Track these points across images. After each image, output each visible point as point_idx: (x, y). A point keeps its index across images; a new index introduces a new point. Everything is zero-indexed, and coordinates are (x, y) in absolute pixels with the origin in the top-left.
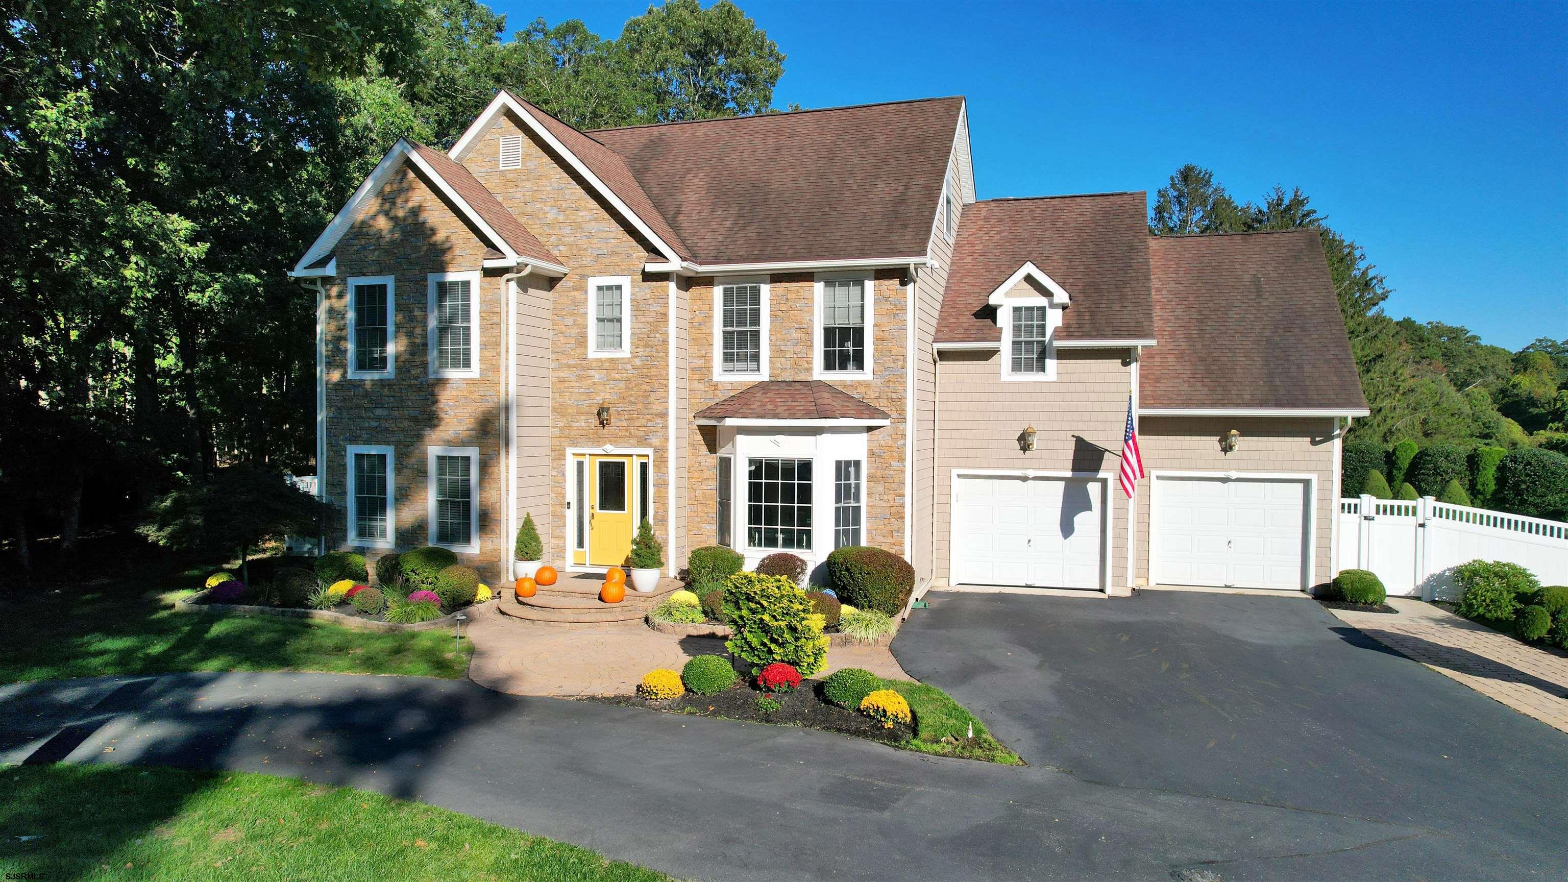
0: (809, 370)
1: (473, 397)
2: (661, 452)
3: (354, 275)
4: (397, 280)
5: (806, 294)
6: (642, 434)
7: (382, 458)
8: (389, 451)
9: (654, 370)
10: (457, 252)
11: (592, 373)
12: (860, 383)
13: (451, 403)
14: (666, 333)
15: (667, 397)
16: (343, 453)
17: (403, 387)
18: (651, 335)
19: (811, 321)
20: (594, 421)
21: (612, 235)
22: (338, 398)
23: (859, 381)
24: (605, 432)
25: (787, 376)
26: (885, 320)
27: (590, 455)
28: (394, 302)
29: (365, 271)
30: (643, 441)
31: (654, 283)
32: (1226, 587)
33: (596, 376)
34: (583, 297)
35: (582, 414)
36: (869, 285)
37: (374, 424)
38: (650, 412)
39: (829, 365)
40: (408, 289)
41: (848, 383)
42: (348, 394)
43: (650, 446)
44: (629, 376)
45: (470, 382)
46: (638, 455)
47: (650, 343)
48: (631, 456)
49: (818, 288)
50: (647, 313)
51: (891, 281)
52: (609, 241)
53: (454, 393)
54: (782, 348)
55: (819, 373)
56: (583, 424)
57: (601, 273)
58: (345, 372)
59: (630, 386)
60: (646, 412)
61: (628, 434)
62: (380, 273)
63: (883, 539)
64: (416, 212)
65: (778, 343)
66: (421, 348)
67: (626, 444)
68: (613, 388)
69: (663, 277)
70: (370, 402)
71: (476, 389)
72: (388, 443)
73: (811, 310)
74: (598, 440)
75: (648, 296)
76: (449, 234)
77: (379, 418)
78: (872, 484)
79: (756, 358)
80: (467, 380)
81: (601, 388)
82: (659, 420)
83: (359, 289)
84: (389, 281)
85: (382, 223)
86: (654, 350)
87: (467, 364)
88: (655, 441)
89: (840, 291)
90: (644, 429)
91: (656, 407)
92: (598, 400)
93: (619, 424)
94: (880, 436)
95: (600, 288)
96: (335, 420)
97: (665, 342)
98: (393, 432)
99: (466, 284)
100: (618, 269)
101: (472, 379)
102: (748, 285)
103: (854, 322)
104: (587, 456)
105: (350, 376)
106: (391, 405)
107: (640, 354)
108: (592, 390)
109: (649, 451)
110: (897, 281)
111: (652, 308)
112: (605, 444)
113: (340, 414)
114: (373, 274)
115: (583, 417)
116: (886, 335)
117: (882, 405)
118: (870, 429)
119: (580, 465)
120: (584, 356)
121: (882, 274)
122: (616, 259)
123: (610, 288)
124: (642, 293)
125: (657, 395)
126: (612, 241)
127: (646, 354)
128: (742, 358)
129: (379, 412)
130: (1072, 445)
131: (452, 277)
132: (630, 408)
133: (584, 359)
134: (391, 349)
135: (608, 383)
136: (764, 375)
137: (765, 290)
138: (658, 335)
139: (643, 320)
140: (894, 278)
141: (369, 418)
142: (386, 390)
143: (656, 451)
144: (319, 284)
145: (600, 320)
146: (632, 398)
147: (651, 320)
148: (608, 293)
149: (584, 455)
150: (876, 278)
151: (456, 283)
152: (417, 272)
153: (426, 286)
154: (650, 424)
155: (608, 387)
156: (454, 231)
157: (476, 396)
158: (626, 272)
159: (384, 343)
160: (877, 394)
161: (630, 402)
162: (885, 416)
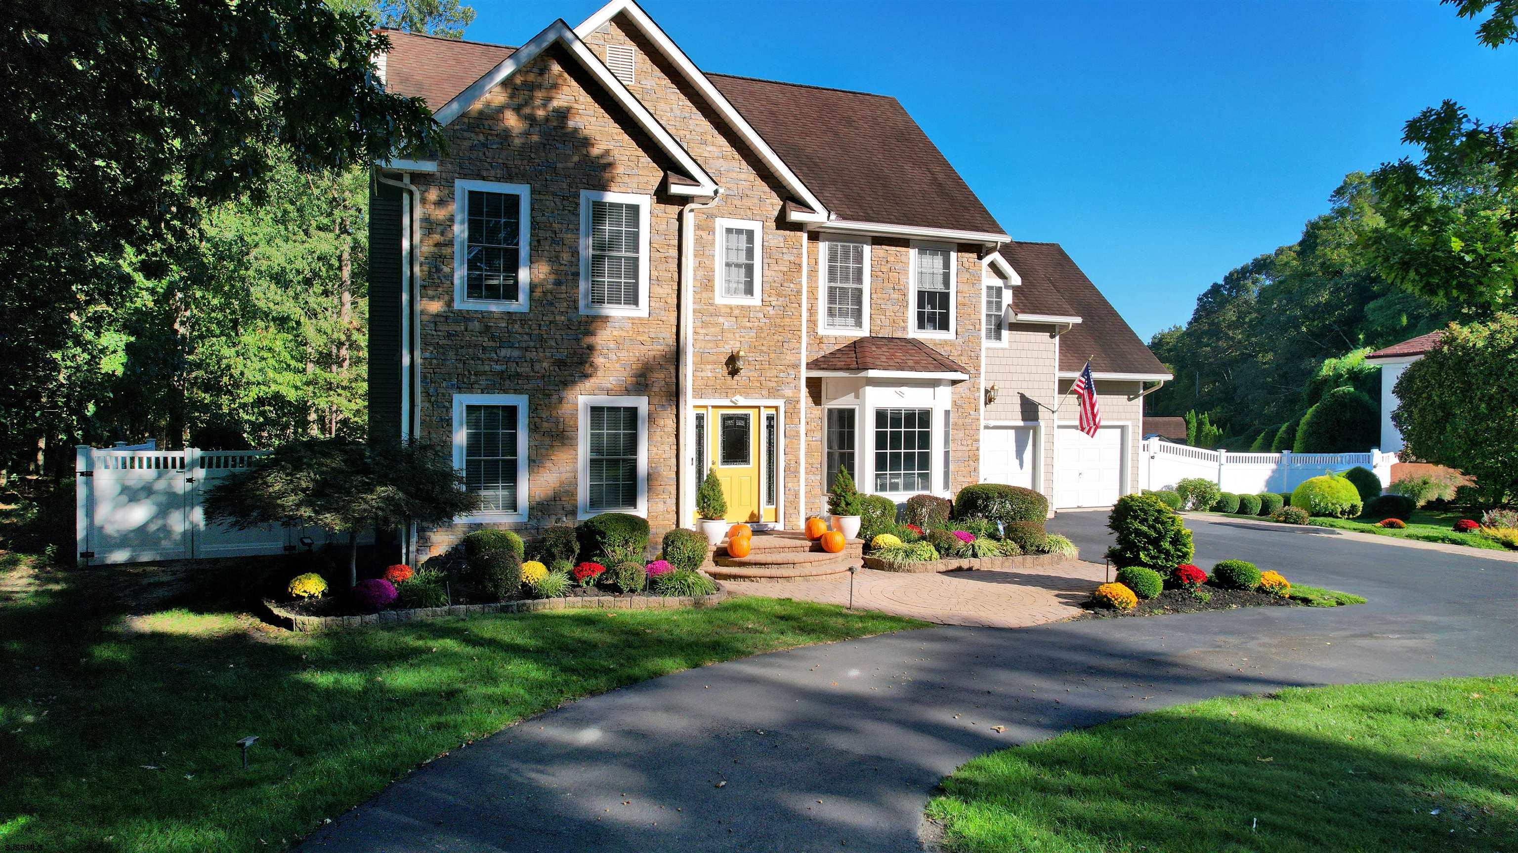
0: (905, 329)
1: (641, 338)
2: (792, 403)
3: (464, 176)
4: (533, 192)
5: (903, 259)
6: (774, 384)
7: (511, 412)
8: (521, 402)
9: (788, 320)
10: (620, 170)
11: (721, 320)
12: (946, 342)
13: (612, 345)
14: (800, 283)
15: (799, 348)
16: (447, 404)
17: (542, 323)
18: (786, 284)
19: (907, 283)
20: (723, 371)
21: (743, 176)
22: (440, 333)
23: (945, 341)
24: (734, 382)
25: (885, 333)
26: (966, 288)
27: (713, 407)
28: (529, 218)
29: (485, 174)
30: (773, 393)
31: (788, 232)
32: (1079, 507)
33: (727, 323)
34: (710, 237)
35: (708, 363)
36: (953, 255)
37: (498, 368)
38: (783, 362)
39: (921, 325)
40: (553, 204)
41: (937, 342)
42: (458, 329)
43: (783, 397)
44: (761, 324)
45: (636, 322)
46: (766, 407)
47: (784, 293)
48: (759, 407)
49: (913, 253)
50: (780, 262)
51: (971, 255)
52: (740, 182)
53: (615, 333)
54: (883, 306)
55: (913, 332)
56: (710, 374)
57: (731, 215)
58: (452, 300)
59: (762, 335)
60: (778, 362)
61: (759, 385)
62: (509, 178)
63: (963, 479)
64: (563, 114)
65: (879, 302)
66: (570, 277)
67: (757, 395)
68: (743, 337)
69: (798, 227)
70: (493, 338)
71: (646, 330)
72: (516, 392)
73: (906, 273)
74: (726, 392)
75: (782, 245)
76: (612, 147)
77: (508, 360)
78: (956, 431)
79: (858, 315)
80: (633, 319)
81: (730, 335)
82: (792, 372)
83: (475, 198)
84: (523, 191)
85: (511, 120)
86: (787, 299)
87: (634, 300)
88: (789, 392)
89: (927, 259)
90: (776, 379)
91: (790, 358)
92: (727, 349)
93: (749, 374)
94: (961, 389)
95: (729, 231)
96: (435, 361)
97: (799, 292)
98: (528, 378)
99: (634, 210)
100: (749, 213)
101: (640, 319)
102: (852, 245)
103: (939, 287)
104: (710, 408)
105: (457, 305)
106: (524, 345)
107: (773, 303)
108: (720, 338)
109: (780, 403)
110: (975, 255)
111: (786, 257)
112: (734, 395)
113: (444, 354)
114: (498, 180)
115: (709, 367)
116: (967, 301)
117: (962, 361)
118: (954, 382)
119: (700, 418)
120: (710, 301)
121: (964, 247)
122: (747, 202)
123: (739, 232)
124: (776, 241)
125: (791, 345)
126: (743, 182)
127: (779, 303)
128: (843, 314)
129: (504, 352)
130: (1018, 401)
131: (611, 197)
132: (762, 358)
133: (711, 305)
134: (524, 275)
135: (738, 331)
136: (864, 332)
137: (867, 249)
138: (792, 285)
139: (777, 268)
140: (972, 252)
141: (491, 359)
142: (516, 326)
143: (788, 402)
144: (407, 180)
145: (728, 265)
146: (763, 348)
147: (785, 269)
148: (734, 236)
149: (706, 407)
150: (959, 251)
151: (620, 206)
152: (565, 186)
153: (578, 204)
154: (782, 375)
155: (737, 335)
156: (618, 144)
157: (644, 338)
158: (758, 218)
159: (513, 267)
160: (960, 352)
161: (762, 351)
162: (963, 370)
